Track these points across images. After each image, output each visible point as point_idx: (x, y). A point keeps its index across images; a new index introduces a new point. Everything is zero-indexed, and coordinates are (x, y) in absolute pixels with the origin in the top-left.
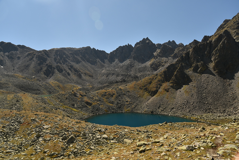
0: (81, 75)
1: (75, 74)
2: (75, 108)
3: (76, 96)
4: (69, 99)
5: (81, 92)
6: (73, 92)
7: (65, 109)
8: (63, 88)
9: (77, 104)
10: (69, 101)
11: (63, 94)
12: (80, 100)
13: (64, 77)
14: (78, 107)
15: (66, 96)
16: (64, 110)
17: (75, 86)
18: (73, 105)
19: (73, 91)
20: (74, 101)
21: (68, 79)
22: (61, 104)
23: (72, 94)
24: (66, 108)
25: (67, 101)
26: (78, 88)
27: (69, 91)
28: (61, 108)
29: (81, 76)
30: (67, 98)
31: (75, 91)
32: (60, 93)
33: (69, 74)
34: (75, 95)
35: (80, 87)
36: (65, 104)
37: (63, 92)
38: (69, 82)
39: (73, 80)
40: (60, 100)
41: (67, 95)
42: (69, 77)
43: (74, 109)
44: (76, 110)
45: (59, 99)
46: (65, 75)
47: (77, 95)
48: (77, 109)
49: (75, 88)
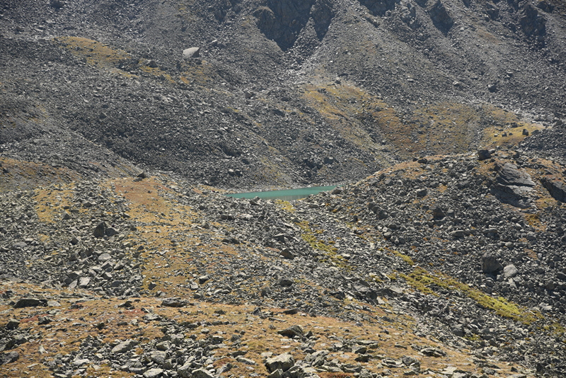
0: (543, 21)
1: (494, 15)
2: (504, 292)
3: (513, 199)
4: (456, 223)
5: (547, 162)
6: (484, 168)
7: (434, 297)
8: (401, 131)
9: (518, 261)
10: (457, 237)
11: (409, 184)
12: (543, 227)
13: (405, 47)
14: (531, 288)
15: (431, 200)
16: (423, 308)
17: (498, 113)
18: (493, 268)
19: (484, 155)
20: (495, 236)
21: (442, 57)
22: (399, 256)
23: (476, 184)
24: (435, 288)
25: (441, 239)
26: (517, 133)
27: (453, 159)
28: (398, 290)
29: (542, 32)
30: (438, 214)
31: (502, 157)
32: (388, 171)
33: (444, 22)
34: (503, 188)
35: (540, 127)
36: (424, 261)
37: (411, 168)
38: (449, 82)
39: (481, 69)
40: (393, 228)
41: (442, 189)
42: (445, 44)
43: (499, 302)
44: (512, 308)
45: (382, 216)
46: (417, 25)
47: (519, 190)
48: (521, 302)
49: (494, 134)
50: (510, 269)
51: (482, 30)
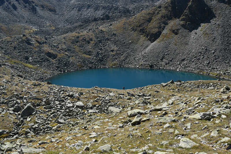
0: (36, 8)
1: (26, 7)
2: (30, 63)
3: (31, 44)
4: (19, 49)
5: (37, 37)
6: (24, 38)
7: (15, 65)
8: (7, 31)
9: (32, 57)
10: (19, 52)
11: (8, 42)
12: (37, 50)
13: (7, 13)
14: (35, 62)
15: (13, 45)
16: (12, 67)
17: (27, 27)
18: (27, 58)
19: (24, 35)
20: (27, 52)
21: (15, 15)
22: (7, 57)
23: (23, 41)
24: (15, 63)
25: (16, 53)
26: (32, 31)
27: (17, 36)
28: (7, 64)
29: (36, 10)
30: (15, 48)
31: (28, 36)
32: (3, 39)
33: (15, 8)
34: (28, 42)
35: (36, 30)
36: (12, 58)
37: (8, 38)
38: (17, 20)
39: (23, 18)
40: (5, 51)
41: (15, 42)
42: (15, 12)
43: (29, 65)
44: (31, 66)
45: (2, 49)
46: (9, 8)
47: (32, 42)
48: (33, 65)
49: (27, 31)
50: (30, 58)
51: (23, 10)
